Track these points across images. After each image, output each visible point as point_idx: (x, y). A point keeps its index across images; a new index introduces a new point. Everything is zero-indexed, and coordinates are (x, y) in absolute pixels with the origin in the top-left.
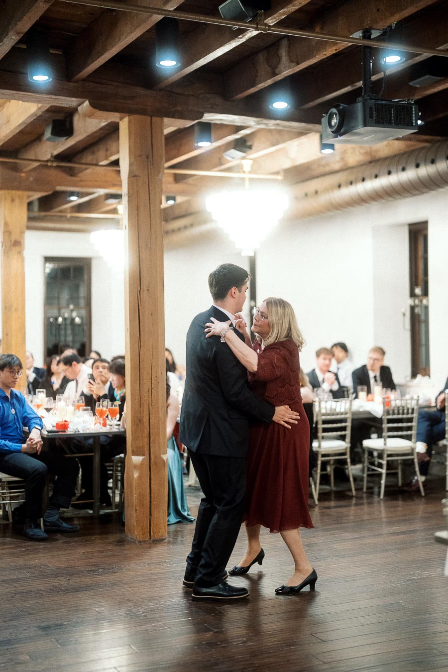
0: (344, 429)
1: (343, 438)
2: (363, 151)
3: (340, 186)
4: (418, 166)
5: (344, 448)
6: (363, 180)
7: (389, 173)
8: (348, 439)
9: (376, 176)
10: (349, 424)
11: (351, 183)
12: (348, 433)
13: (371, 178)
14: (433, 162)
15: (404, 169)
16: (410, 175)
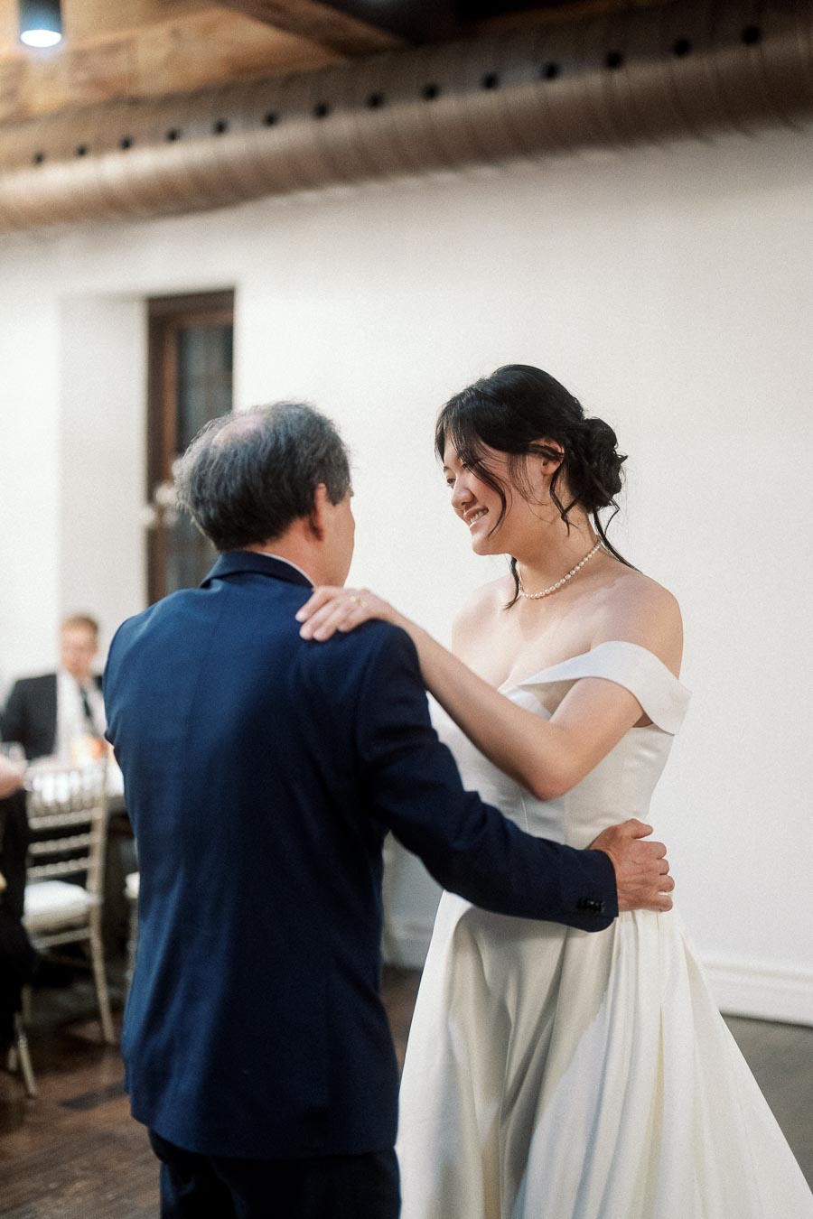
0: (83, 853)
1: (79, 879)
2: (82, 76)
3: (39, 159)
4: (322, 112)
5: (81, 909)
6: (126, 144)
7: (220, 128)
8: (94, 882)
9: (173, 136)
10: (96, 839)
11: (82, 152)
12: (94, 864)
13: (152, 139)
14: (375, 102)
15: (271, 120)
16: (295, 134)
